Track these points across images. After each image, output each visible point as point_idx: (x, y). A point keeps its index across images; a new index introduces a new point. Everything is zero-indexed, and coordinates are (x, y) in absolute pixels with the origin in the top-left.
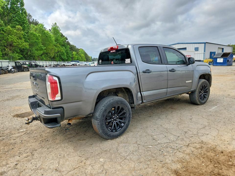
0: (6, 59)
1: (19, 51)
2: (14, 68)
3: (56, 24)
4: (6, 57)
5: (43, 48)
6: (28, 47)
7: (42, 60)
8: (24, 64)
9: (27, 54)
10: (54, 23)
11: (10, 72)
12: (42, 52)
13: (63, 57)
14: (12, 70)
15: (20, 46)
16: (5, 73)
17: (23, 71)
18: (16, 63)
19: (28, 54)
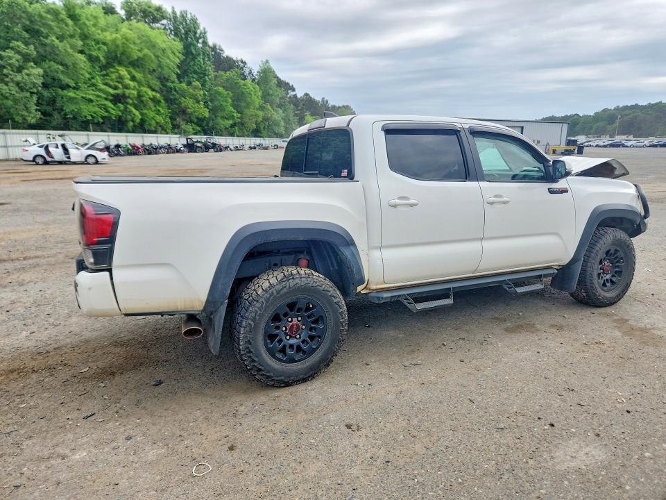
0: (176, 134)
1: (195, 120)
2: (185, 146)
3: (267, 62)
4: (176, 131)
5: (235, 115)
6: (207, 115)
7: (232, 135)
8: (197, 142)
9: (207, 124)
10: (264, 61)
11: (179, 151)
12: (231, 122)
13: (276, 129)
14: (182, 149)
15: (196, 114)
16: (173, 152)
17: (195, 152)
18: (187, 139)
19: (210, 125)
